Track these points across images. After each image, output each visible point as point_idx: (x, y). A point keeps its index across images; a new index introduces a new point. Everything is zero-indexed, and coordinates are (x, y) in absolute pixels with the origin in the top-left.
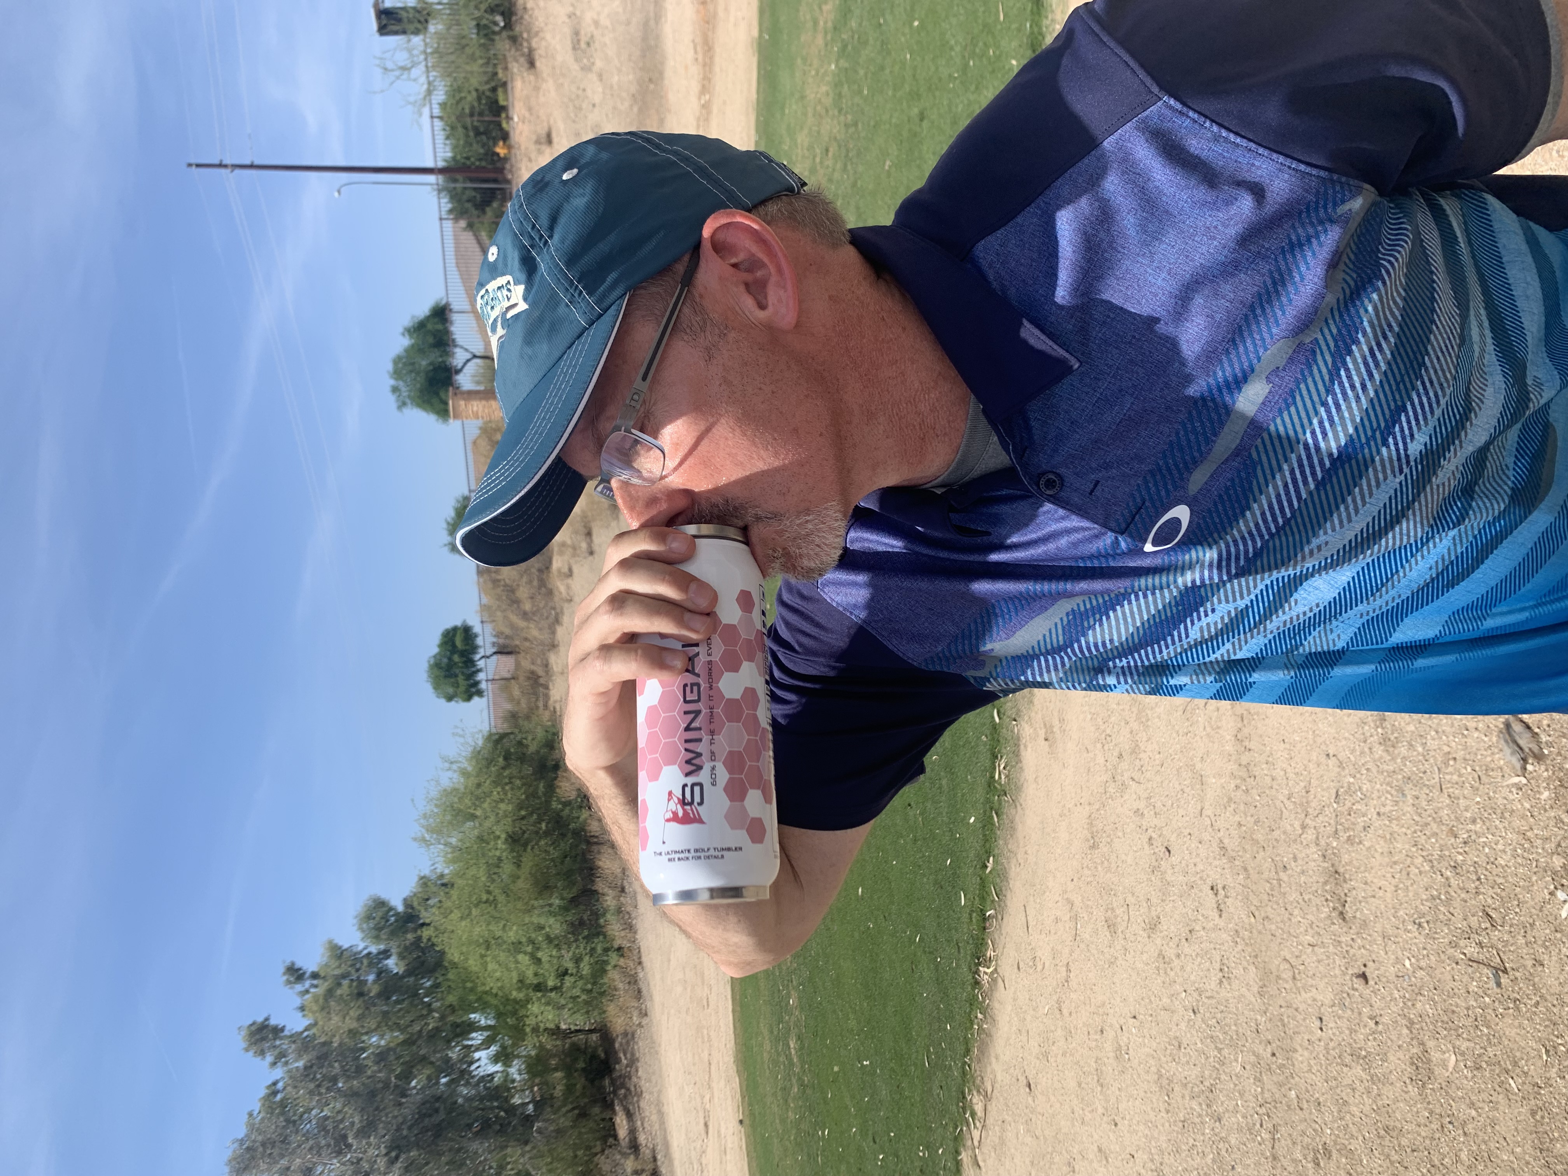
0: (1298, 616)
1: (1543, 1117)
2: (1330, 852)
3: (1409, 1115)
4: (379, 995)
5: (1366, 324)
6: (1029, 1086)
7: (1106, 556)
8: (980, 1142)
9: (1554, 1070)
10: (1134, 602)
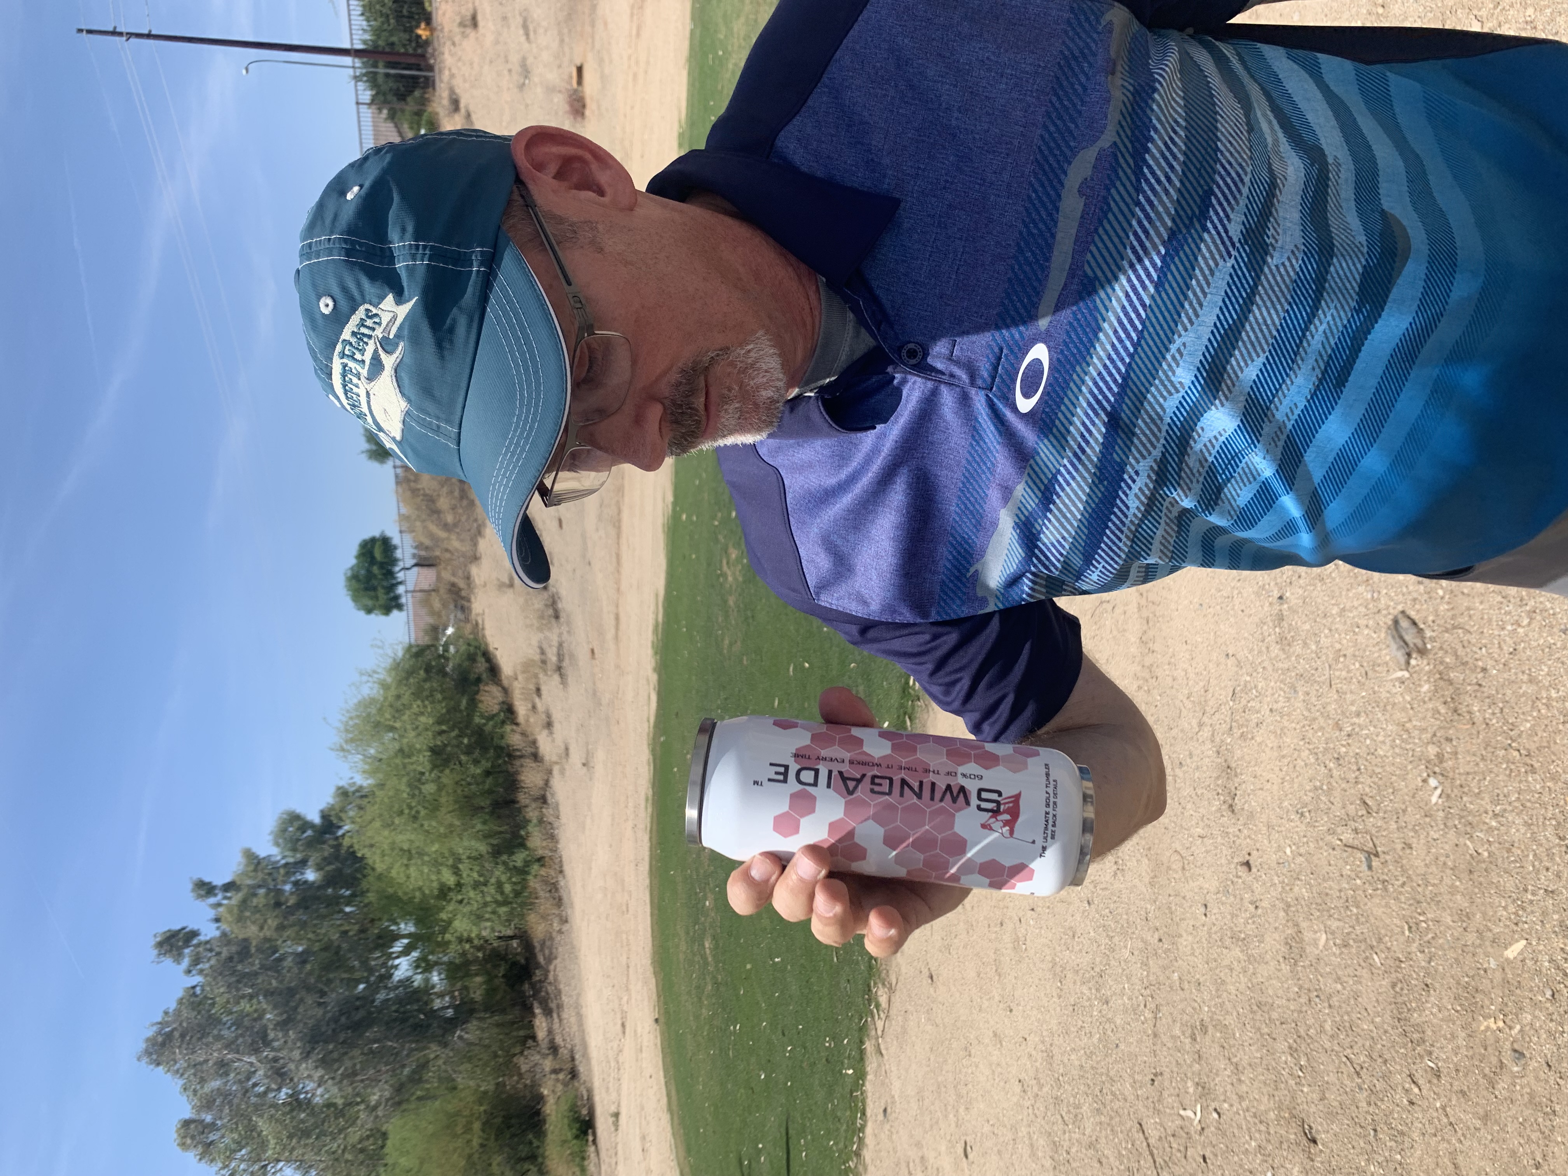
1: (1402, 989)
2: (1224, 748)
3: (1281, 991)
6: (931, 977)
8: (883, 1031)
9: (1415, 945)
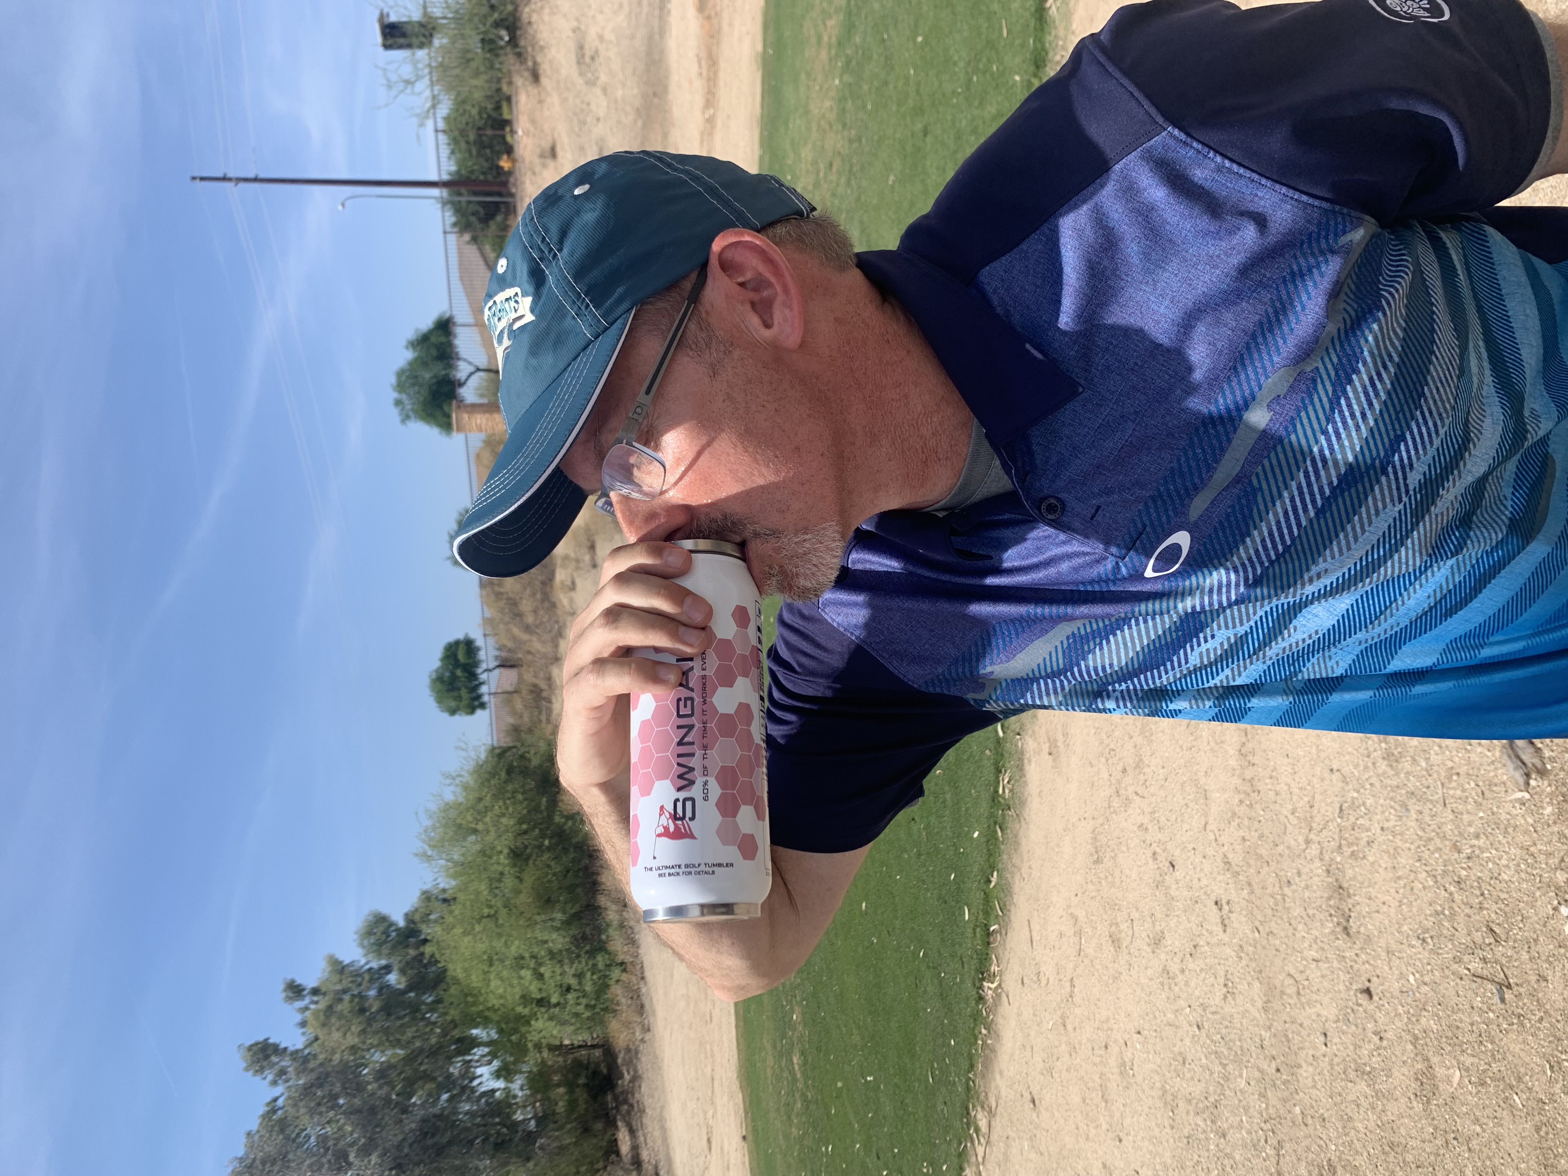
0: (1297, 643)
1: (1547, 1133)
2: (1334, 866)
3: (1414, 1131)
4: (381, 1009)
5: (1366, 353)
6: (1033, 1102)
7: (1107, 581)
8: (984, 1158)
9: (1559, 1086)
10: (1134, 627)
